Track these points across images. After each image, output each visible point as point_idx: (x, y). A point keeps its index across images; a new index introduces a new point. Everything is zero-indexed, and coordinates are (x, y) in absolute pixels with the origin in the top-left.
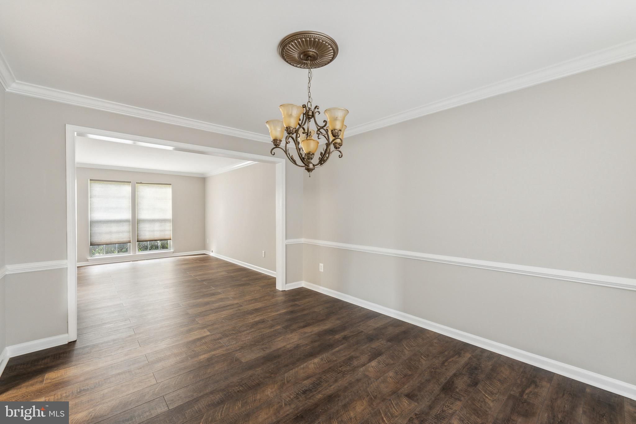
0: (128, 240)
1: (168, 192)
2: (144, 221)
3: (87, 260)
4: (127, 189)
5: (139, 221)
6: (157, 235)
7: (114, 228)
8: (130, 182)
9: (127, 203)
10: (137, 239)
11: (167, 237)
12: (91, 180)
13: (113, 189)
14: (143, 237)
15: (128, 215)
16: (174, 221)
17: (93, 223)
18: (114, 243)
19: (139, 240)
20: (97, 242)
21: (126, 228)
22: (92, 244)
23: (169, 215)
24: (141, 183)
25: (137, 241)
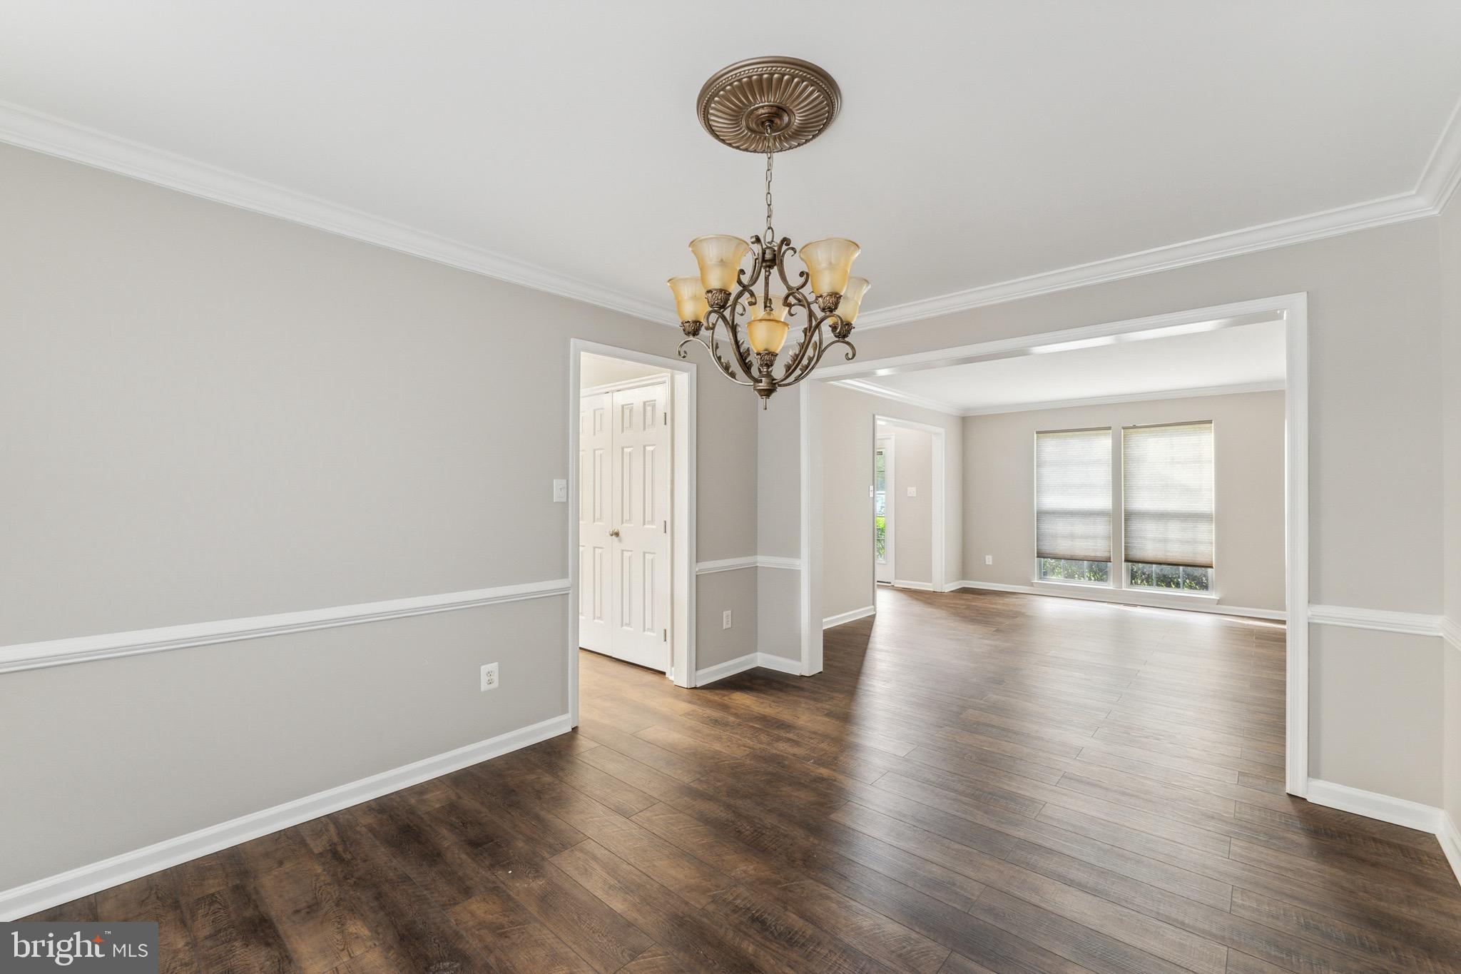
0: (1106, 554)
1: (1204, 443)
2: (1144, 515)
3: (1032, 585)
4: (1104, 444)
5: (1129, 516)
6: (1176, 552)
7: (1079, 527)
8: (1109, 428)
9: (1103, 475)
10: (1125, 555)
11: (1201, 559)
12: (1038, 433)
13: (1076, 446)
14: (1137, 554)
15: (1104, 502)
16: (1222, 518)
17: (1041, 514)
18: (1080, 558)
19: (1130, 557)
20: (1048, 552)
21: (1101, 528)
22: (1040, 555)
23: (1207, 502)
24: (1135, 427)
25: (1126, 560)
